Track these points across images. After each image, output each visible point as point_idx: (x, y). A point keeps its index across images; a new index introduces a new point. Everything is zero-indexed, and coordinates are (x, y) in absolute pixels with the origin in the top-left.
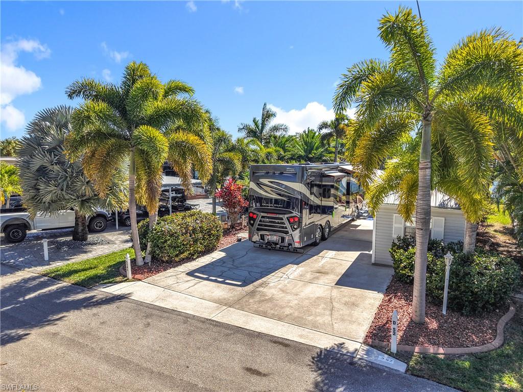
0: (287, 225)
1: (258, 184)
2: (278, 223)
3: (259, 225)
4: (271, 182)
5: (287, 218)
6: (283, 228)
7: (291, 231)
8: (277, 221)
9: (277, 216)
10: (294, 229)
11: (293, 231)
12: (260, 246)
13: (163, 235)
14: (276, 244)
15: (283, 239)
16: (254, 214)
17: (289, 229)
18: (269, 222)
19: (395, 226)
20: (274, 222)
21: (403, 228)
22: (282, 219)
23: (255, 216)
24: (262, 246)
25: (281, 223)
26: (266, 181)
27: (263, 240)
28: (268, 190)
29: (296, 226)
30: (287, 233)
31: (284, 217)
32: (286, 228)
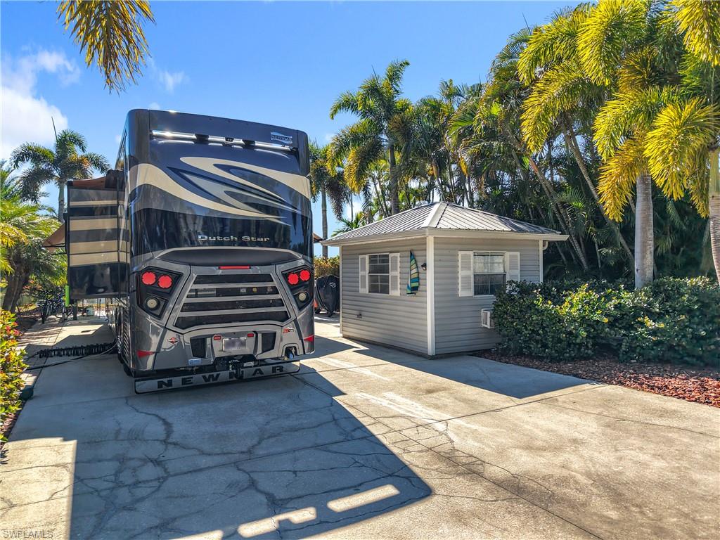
0: (284, 294)
2: (250, 292)
3: (185, 308)
5: (283, 275)
6: (266, 304)
7: (296, 311)
8: (243, 286)
9: (252, 271)
10: (300, 304)
11: (300, 310)
12: (160, 385)
15: (270, 340)
16: (160, 273)
17: (291, 307)
18: (220, 293)
19: (462, 273)
20: (236, 292)
21: (472, 277)
22: (268, 278)
23: (165, 283)
24: (170, 383)
25: (262, 291)
26: (206, 164)
27: (203, 356)
28: (218, 190)
29: (302, 297)
30: (284, 317)
31: (276, 271)
32: (280, 303)
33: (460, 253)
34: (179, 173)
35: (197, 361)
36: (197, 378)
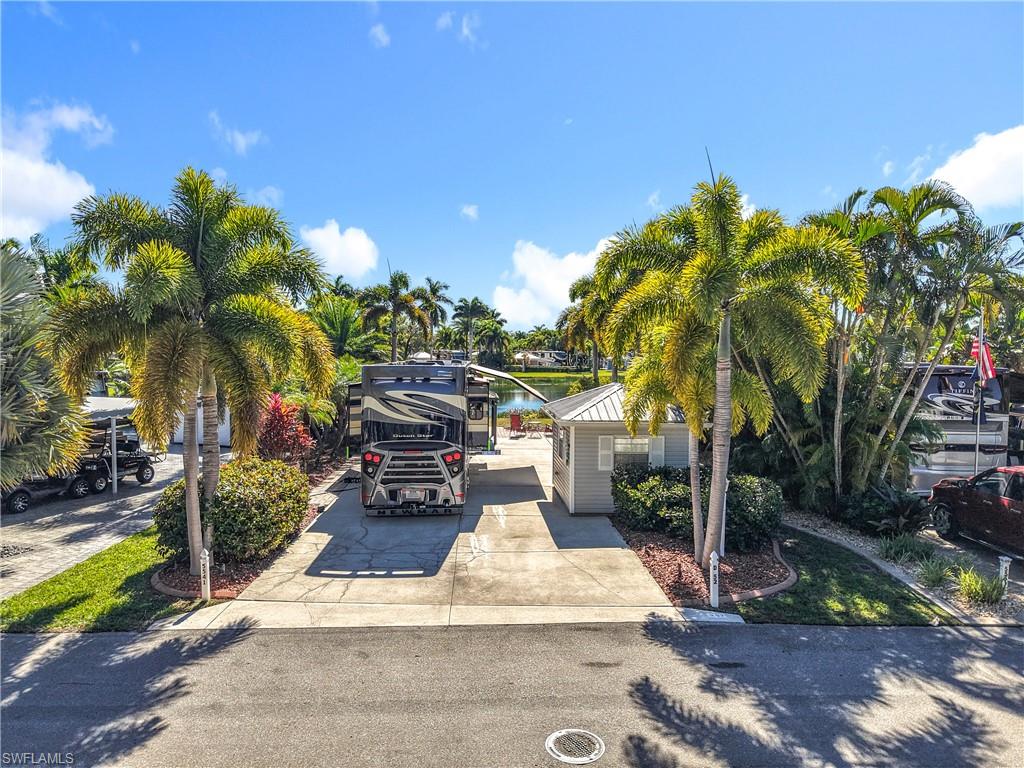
0: (442, 467)
1: (384, 400)
2: (423, 466)
3: (387, 473)
4: (410, 396)
5: (442, 456)
6: (432, 473)
7: (449, 477)
8: (420, 462)
9: (424, 454)
10: (453, 475)
11: (453, 477)
12: (379, 512)
13: (244, 506)
14: (418, 504)
15: (433, 494)
16: (374, 454)
17: (446, 474)
18: (406, 466)
19: (601, 453)
20: (416, 466)
21: (612, 455)
22: (432, 458)
23: (377, 459)
24: (384, 512)
25: (429, 466)
26: (399, 394)
27: (395, 500)
28: (405, 409)
29: (456, 469)
30: (441, 481)
31: (437, 455)
32: (439, 473)
33: (600, 437)
34: (385, 401)
35: (392, 503)
36: (399, 511)
